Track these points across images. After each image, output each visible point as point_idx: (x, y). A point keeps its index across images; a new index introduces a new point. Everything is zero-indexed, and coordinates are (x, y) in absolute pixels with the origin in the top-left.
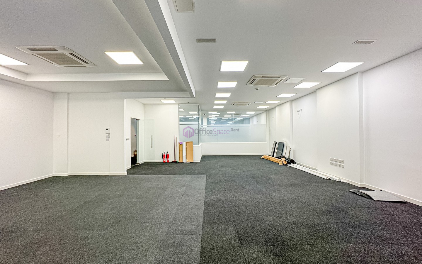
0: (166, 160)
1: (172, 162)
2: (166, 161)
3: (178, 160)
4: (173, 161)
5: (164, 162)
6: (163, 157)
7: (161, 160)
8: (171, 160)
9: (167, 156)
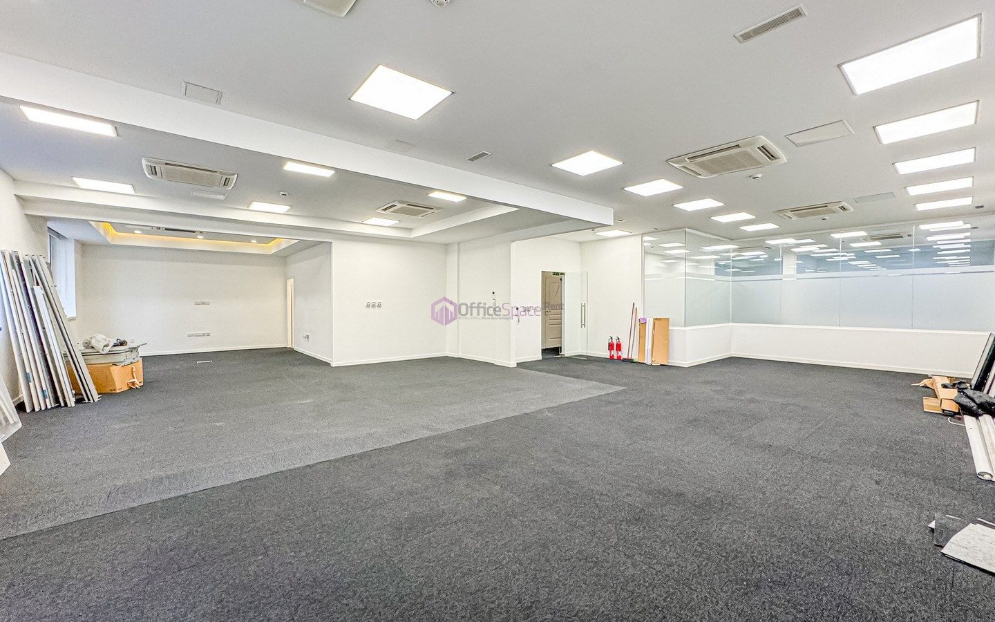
0: (614, 352)
1: (625, 360)
2: (615, 358)
3: (635, 358)
4: (626, 357)
5: (612, 357)
6: (611, 346)
7: (606, 354)
8: (624, 354)
9: (619, 347)
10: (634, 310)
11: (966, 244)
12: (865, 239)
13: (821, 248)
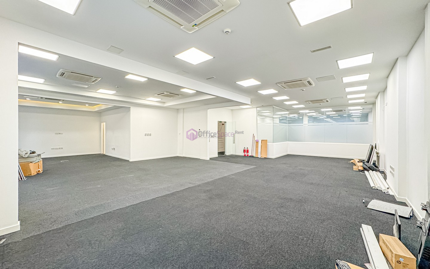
0: (246, 153)
2: (246, 155)
3: (254, 155)
4: (251, 155)
6: (244, 151)
7: (243, 154)
8: (250, 154)
9: (248, 151)
10: (254, 136)
11: (360, 114)
12: (331, 111)
13: (316, 114)
